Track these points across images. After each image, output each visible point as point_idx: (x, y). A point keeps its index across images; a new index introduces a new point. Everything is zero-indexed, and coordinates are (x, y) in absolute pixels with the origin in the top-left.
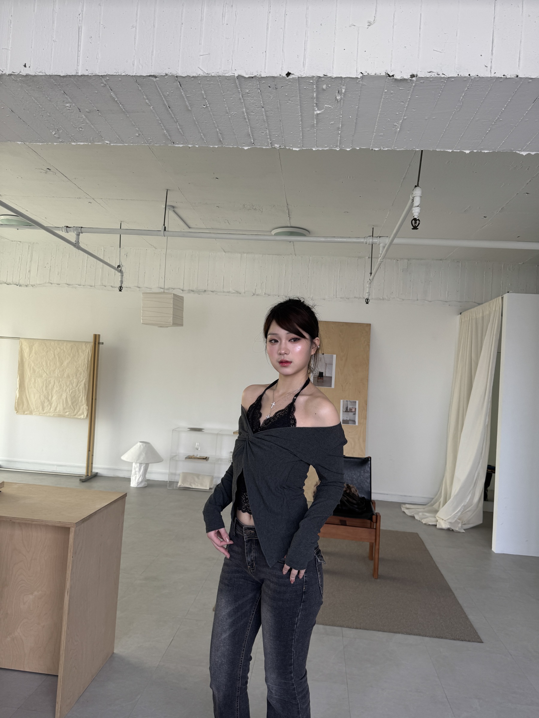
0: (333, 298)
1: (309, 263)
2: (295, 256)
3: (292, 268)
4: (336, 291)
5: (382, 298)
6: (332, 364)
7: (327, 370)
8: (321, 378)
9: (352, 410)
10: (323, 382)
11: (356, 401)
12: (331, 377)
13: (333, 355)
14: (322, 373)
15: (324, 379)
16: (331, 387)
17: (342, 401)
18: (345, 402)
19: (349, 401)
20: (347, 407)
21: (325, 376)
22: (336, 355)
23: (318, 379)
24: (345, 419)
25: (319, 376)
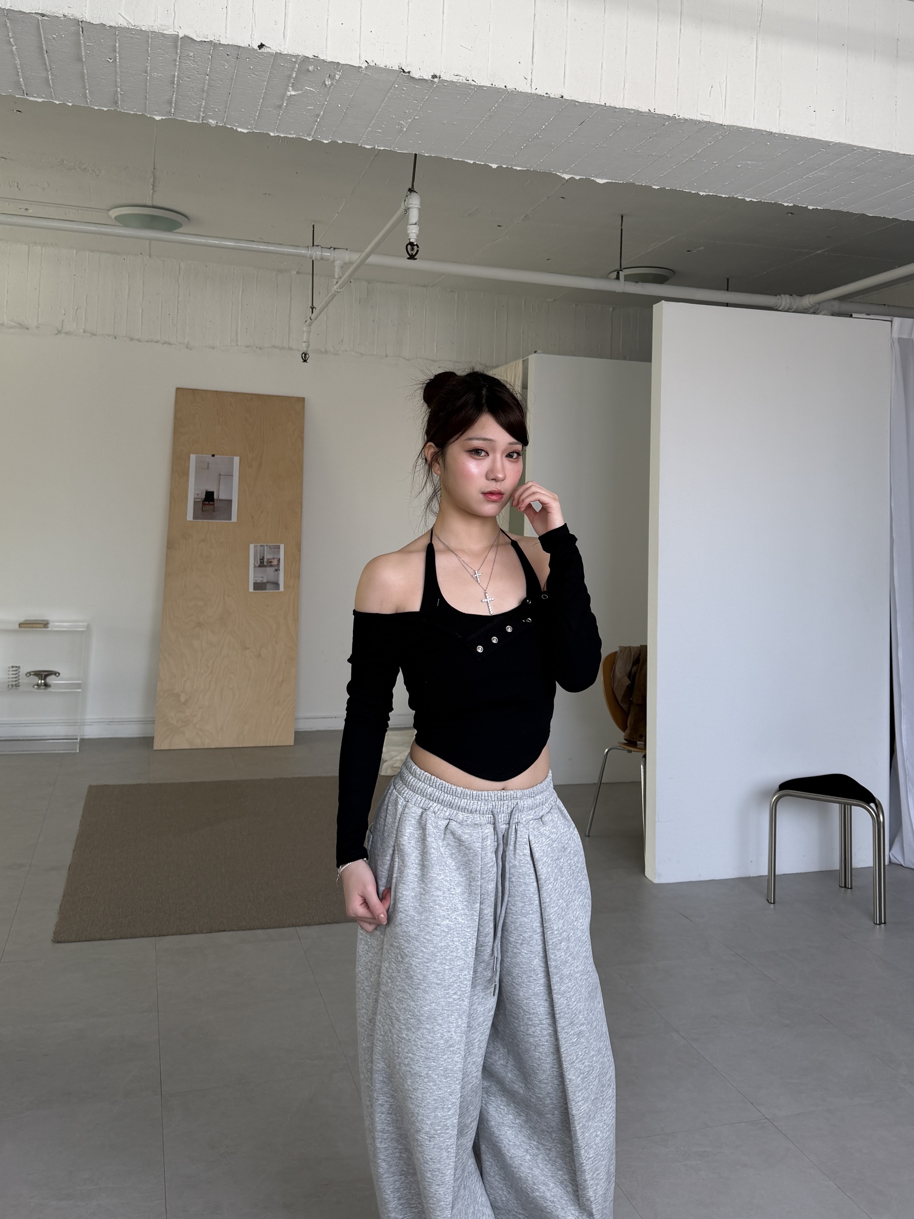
0: (231, 346)
1: (179, 273)
2: (148, 258)
3: (143, 282)
4: (237, 332)
5: (324, 349)
6: (232, 476)
7: (222, 487)
8: (210, 503)
9: (272, 564)
10: (214, 511)
11: (279, 546)
12: (231, 501)
13: (233, 458)
14: (212, 493)
15: (215, 506)
16: (230, 519)
17: (252, 546)
18: (259, 548)
19: (265, 546)
20: (263, 557)
21: (217, 500)
22: (239, 458)
23: (203, 504)
24: (260, 581)
25: (205, 499)
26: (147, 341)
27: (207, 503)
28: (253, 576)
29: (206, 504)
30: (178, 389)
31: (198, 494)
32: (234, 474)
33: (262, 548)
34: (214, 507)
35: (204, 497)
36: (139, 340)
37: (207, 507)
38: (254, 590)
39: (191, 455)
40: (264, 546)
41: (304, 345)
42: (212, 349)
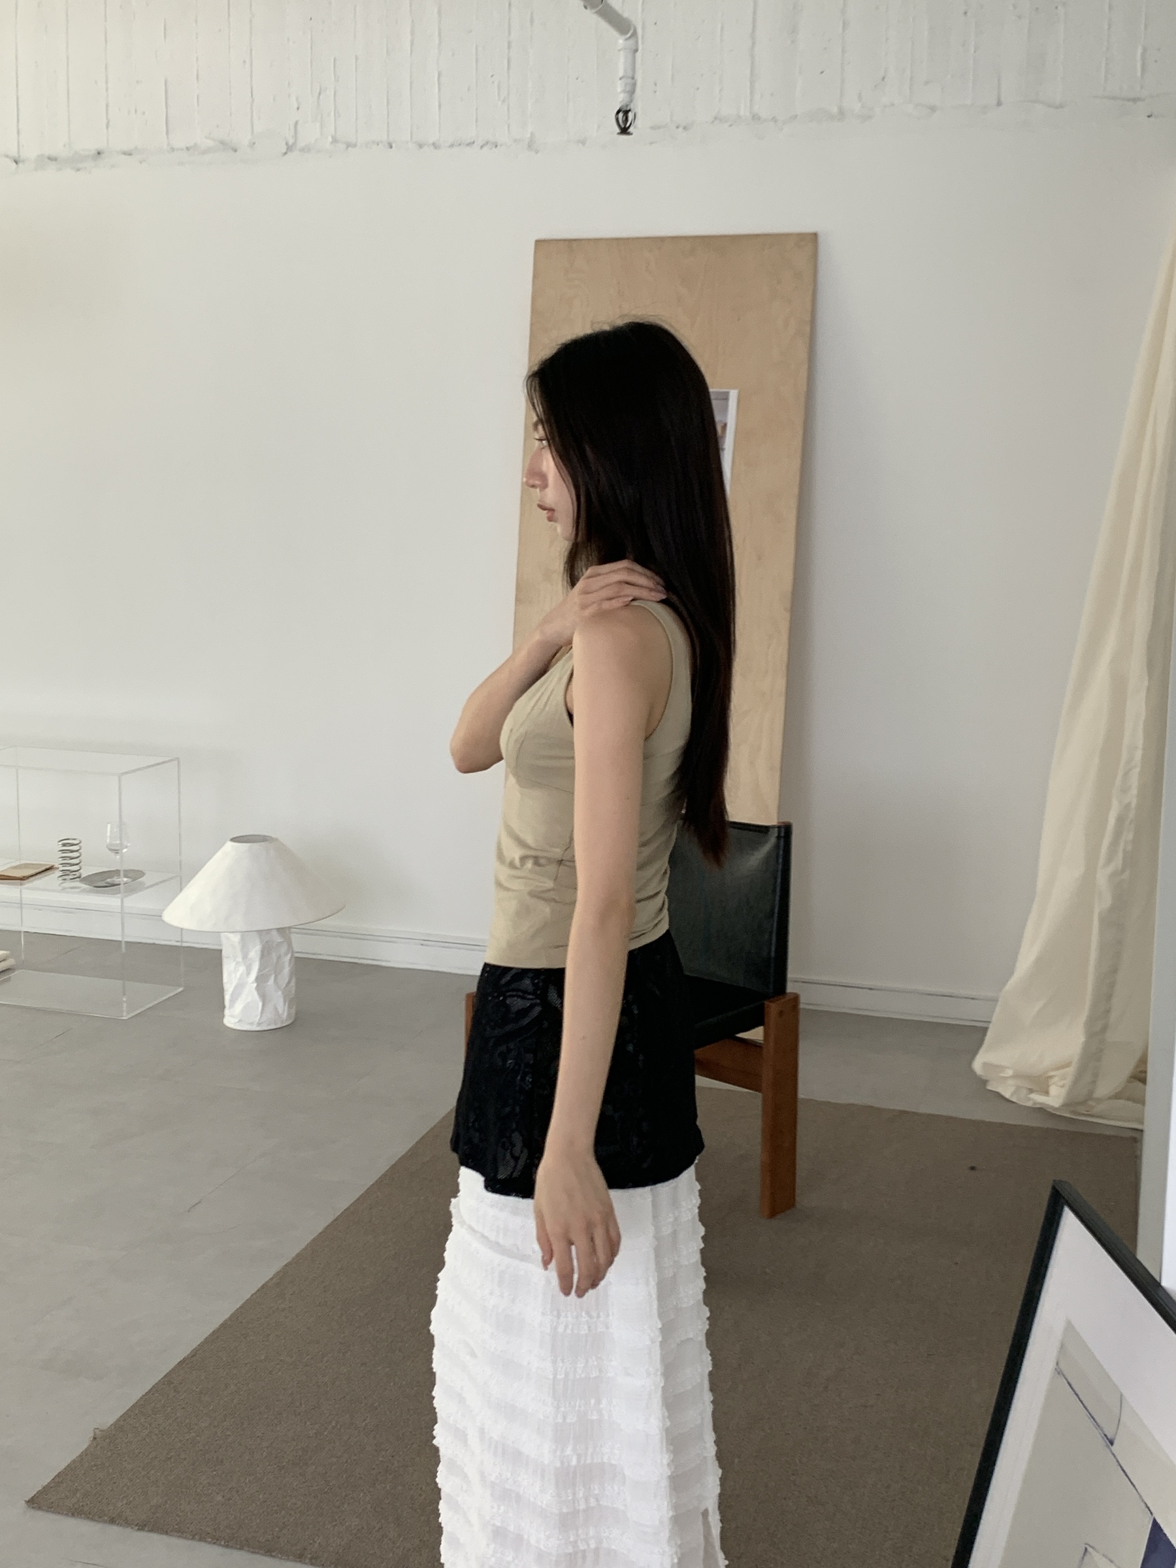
26: (452, 146)
30: (538, 242)
36: (435, 146)
41: (619, 87)
42: (580, 145)
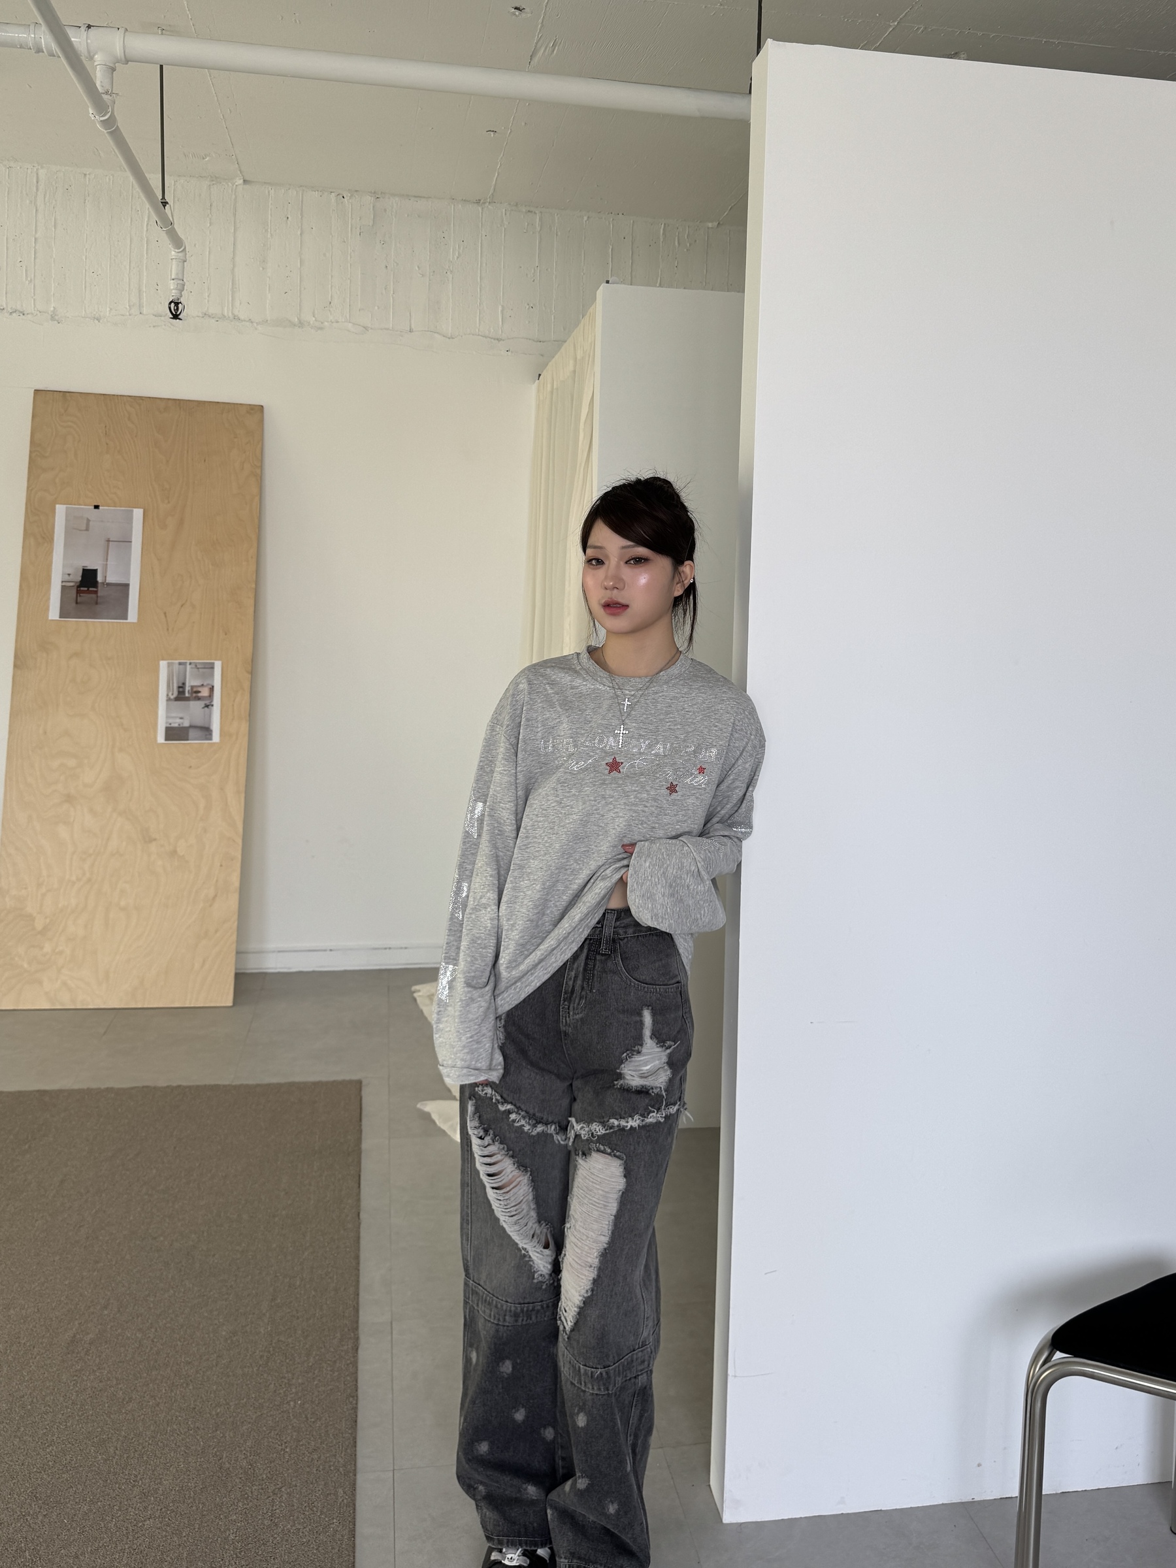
0: (130, 315)
1: (37, 189)
5: (296, 320)
6: (131, 542)
7: (111, 562)
8: (91, 589)
9: (199, 695)
10: (97, 603)
11: (214, 663)
12: (127, 586)
13: (132, 511)
14: (95, 572)
15: (99, 594)
16: (127, 619)
17: (163, 664)
18: (176, 667)
19: (188, 664)
20: (184, 684)
21: (103, 583)
22: (141, 511)
23: (78, 592)
24: (176, 725)
25: (81, 581)
27: (86, 589)
28: (165, 716)
29: (84, 592)
30: (36, 391)
31: (69, 575)
32: (133, 540)
33: (181, 666)
34: (97, 597)
35: (80, 579)
37: (85, 597)
38: (166, 740)
39: (57, 506)
40: (186, 663)
41: (172, 285)
42: (96, 322)
